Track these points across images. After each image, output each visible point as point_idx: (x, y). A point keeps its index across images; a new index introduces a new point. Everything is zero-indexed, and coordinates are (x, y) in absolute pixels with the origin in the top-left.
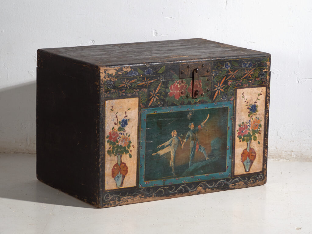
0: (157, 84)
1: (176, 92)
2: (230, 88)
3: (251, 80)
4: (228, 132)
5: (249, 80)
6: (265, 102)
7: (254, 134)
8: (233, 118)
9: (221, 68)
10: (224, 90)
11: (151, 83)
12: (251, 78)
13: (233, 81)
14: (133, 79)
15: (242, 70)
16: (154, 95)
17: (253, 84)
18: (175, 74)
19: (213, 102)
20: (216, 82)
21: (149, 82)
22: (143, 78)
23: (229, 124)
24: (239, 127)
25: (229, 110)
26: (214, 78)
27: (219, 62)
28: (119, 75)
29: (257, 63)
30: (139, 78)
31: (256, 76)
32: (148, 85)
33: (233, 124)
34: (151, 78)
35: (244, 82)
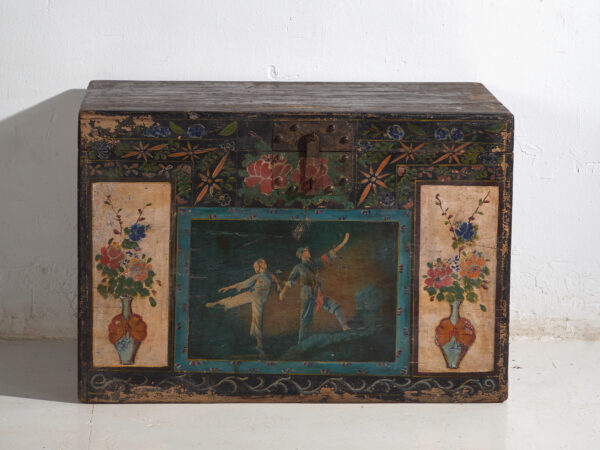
0: (216, 157)
1: (263, 179)
2: (402, 181)
3: (459, 169)
4: (399, 276)
5: (453, 168)
6: (497, 221)
7: (468, 287)
8: (412, 246)
9: (381, 137)
10: (387, 184)
11: (202, 156)
12: (460, 164)
13: (411, 168)
14: (160, 142)
15: (434, 144)
16: (210, 181)
17: (464, 178)
18: (262, 142)
19: (356, 208)
20: (366, 166)
21: (199, 152)
22: (183, 143)
23: (402, 260)
24: (428, 269)
25: (400, 229)
26: (360, 155)
27: (375, 123)
28: (125, 131)
29: (475, 132)
30: (174, 141)
31: (470, 162)
32: (195, 159)
33: (412, 261)
34: (203, 144)
35: (438, 171)
